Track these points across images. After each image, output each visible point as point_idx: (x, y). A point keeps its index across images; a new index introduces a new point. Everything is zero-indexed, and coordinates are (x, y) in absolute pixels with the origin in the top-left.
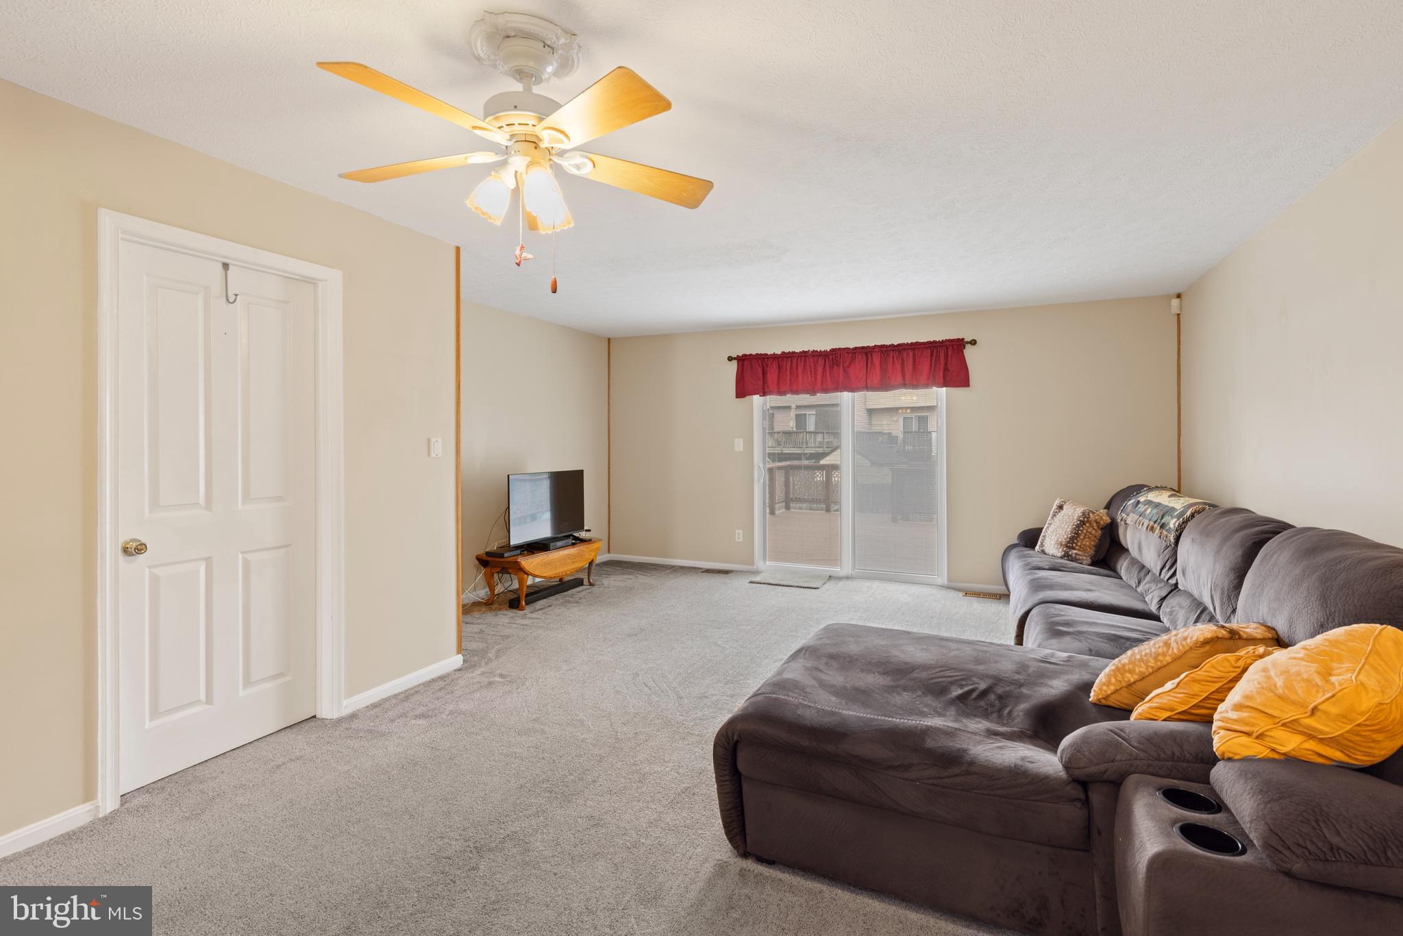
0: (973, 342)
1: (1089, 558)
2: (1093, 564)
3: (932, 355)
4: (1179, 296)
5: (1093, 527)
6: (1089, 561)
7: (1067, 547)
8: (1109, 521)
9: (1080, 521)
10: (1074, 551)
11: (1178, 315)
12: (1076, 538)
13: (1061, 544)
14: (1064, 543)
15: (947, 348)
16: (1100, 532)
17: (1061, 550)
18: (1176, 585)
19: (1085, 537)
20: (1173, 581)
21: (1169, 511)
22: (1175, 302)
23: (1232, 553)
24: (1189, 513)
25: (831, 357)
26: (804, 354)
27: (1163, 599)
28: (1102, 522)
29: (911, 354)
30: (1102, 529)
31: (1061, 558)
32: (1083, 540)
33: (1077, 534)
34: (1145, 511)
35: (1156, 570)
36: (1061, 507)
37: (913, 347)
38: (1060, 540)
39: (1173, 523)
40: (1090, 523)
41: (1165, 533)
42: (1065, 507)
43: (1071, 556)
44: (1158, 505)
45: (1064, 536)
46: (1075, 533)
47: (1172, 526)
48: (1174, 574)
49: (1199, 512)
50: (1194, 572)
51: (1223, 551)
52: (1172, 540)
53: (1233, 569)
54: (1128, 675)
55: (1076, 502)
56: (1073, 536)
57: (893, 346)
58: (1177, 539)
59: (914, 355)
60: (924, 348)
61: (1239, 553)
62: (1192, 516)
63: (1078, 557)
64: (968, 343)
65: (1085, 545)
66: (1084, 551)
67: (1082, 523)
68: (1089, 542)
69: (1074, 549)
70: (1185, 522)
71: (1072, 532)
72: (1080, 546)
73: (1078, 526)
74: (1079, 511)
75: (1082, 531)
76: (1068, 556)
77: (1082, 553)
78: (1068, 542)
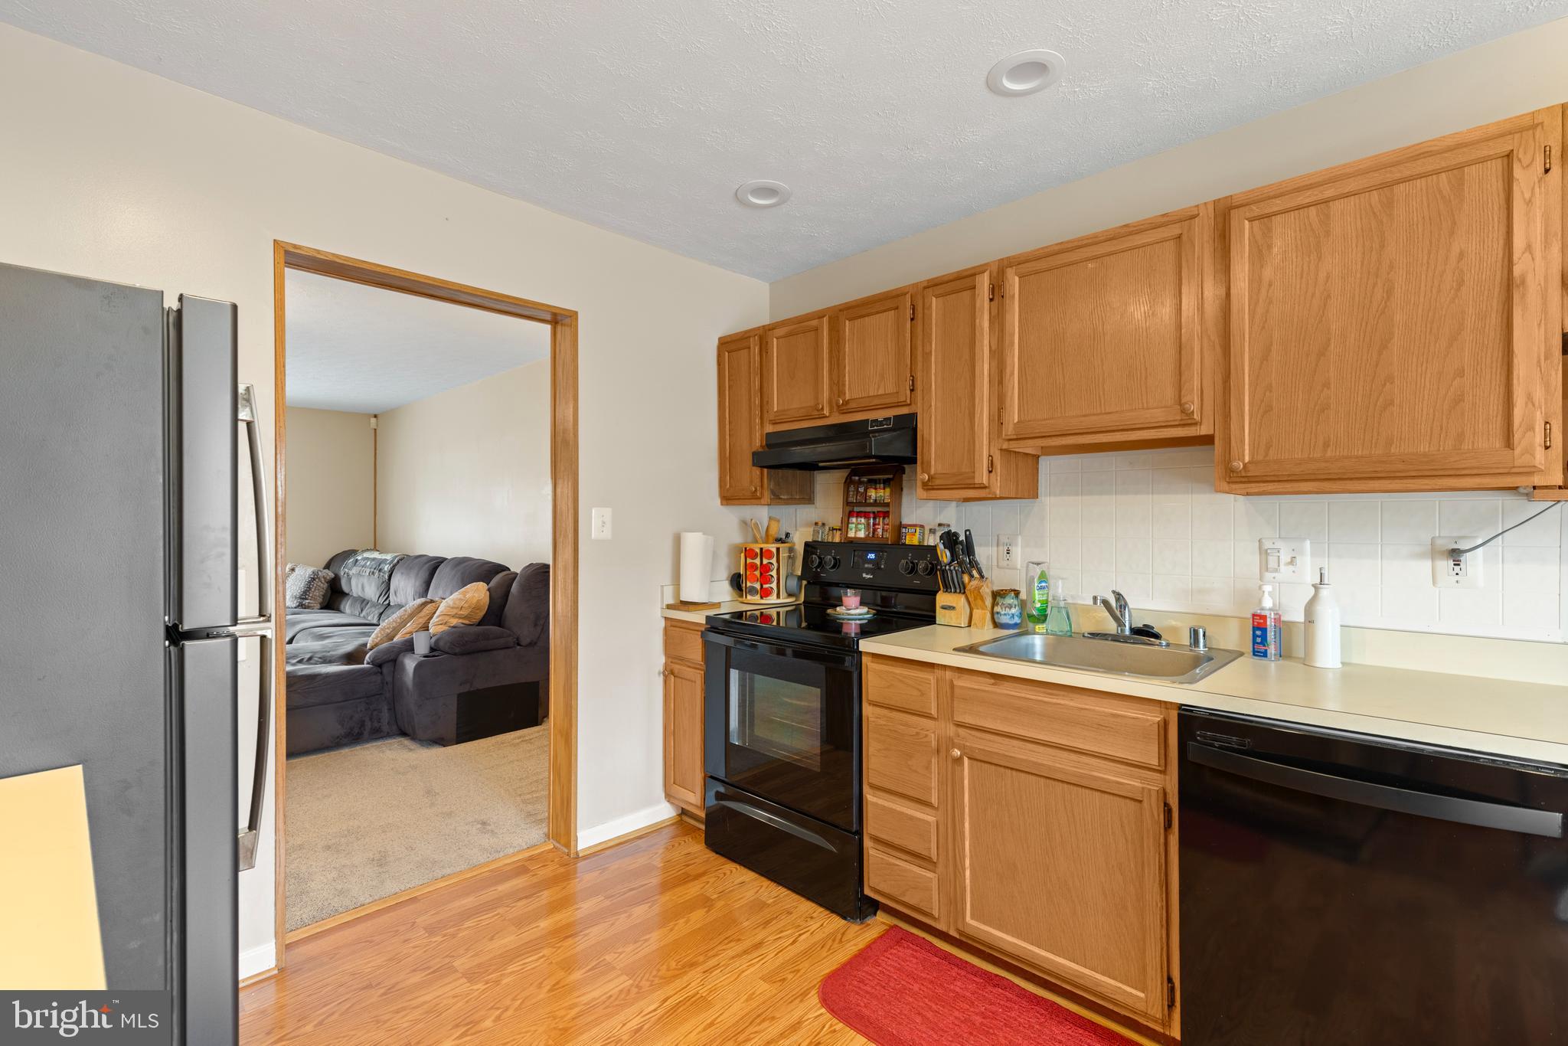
1: (319, 605)
2: (321, 609)
4: (375, 416)
5: (320, 581)
6: (319, 606)
7: (301, 598)
8: (333, 576)
9: (310, 578)
10: (308, 601)
11: (375, 429)
12: (308, 591)
13: (296, 598)
14: (298, 596)
16: (326, 584)
18: (389, 604)
19: (315, 590)
20: (387, 602)
21: (384, 561)
22: (373, 420)
23: (424, 574)
24: (396, 561)
27: (381, 614)
28: (328, 578)
30: (327, 583)
31: (295, 608)
32: (314, 592)
33: (309, 588)
34: (366, 563)
35: (375, 599)
36: (293, 570)
38: (295, 594)
39: (387, 568)
40: (319, 579)
41: (382, 574)
42: (297, 569)
43: (304, 605)
44: (374, 559)
45: (298, 590)
46: (307, 588)
47: (386, 569)
48: (388, 596)
49: (401, 560)
50: (403, 590)
51: (419, 575)
52: (387, 577)
53: (425, 582)
54: (387, 630)
55: (307, 564)
56: (306, 590)
58: (390, 577)
61: (428, 573)
62: (398, 562)
63: (311, 604)
65: (315, 595)
66: (315, 599)
67: (313, 579)
68: (318, 593)
69: (306, 599)
70: (394, 566)
71: (304, 587)
72: (312, 597)
73: (309, 582)
74: (310, 570)
75: (314, 585)
77: (312, 601)
78: (302, 595)
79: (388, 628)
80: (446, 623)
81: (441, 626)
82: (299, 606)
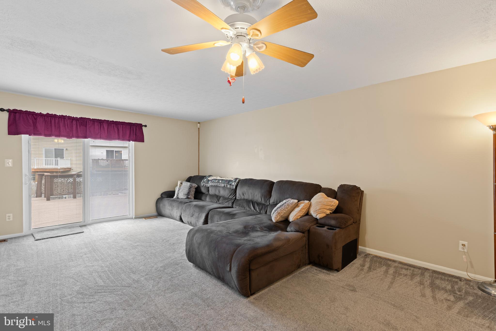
0: (146, 126)
2: (195, 199)
3: (130, 128)
4: (199, 123)
5: (193, 188)
6: (193, 198)
7: (187, 195)
9: (190, 187)
10: (190, 196)
11: (199, 128)
13: (185, 195)
14: (186, 194)
15: (136, 126)
16: (195, 190)
17: (185, 196)
20: (234, 198)
21: (231, 181)
22: (199, 125)
23: (266, 187)
24: (237, 181)
25: (80, 121)
26: (63, 117)
27: (233, 203)
28: (196, 187)
29: (122, 126)
32: (191, 192)
33: (190, 191)
34: (218, 181)
36: (181, 183)
37: (122, 124)
38: (185, 193)
39: (234, 184)
43: (189, 197)
44: (222, 180)
45: (186, 192)
46: (189, 191)
48: (235, 196)
51: (263, 188)
52: (234, 188)
53: (268, 191)
56: (189, 192)
57: (113, 121)
58: (236, 187)
59: (123, 127)
60: (127, 125)
61: (268, 187)
63: (191, 197)
64: (143, 126)
65: (192, 194)
66: (192, 195)
68: (193, 193)
69: (189, 195)
70: (237, 183)
71: (188, 190)
72: (191, 194)
73: (190, 188)
75: (191, 190)
76: (188, 198)
77: (191, 196)
78: (188, 194)
79: (281, 213)
80: (325, 213)
81: (323, 214)
82: (187, 198)
